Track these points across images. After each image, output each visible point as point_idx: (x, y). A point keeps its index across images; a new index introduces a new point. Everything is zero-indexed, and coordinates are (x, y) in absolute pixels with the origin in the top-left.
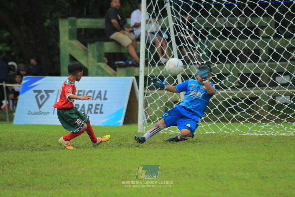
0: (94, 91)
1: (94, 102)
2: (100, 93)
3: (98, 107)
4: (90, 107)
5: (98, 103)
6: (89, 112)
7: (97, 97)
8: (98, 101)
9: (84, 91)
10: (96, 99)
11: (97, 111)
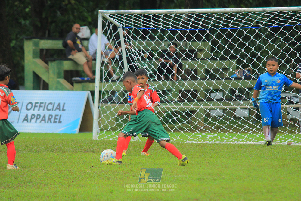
0: (54, 103)
1: (54, 113)
2: (59, 105)
3: (57, 117)
4: (50, 117)
5: (57, 114)
6: (49, 122)
7: (57, 108)
8: (57, 112)
9: (45, 103)
10: (55, 110)
11: (56, 120)
